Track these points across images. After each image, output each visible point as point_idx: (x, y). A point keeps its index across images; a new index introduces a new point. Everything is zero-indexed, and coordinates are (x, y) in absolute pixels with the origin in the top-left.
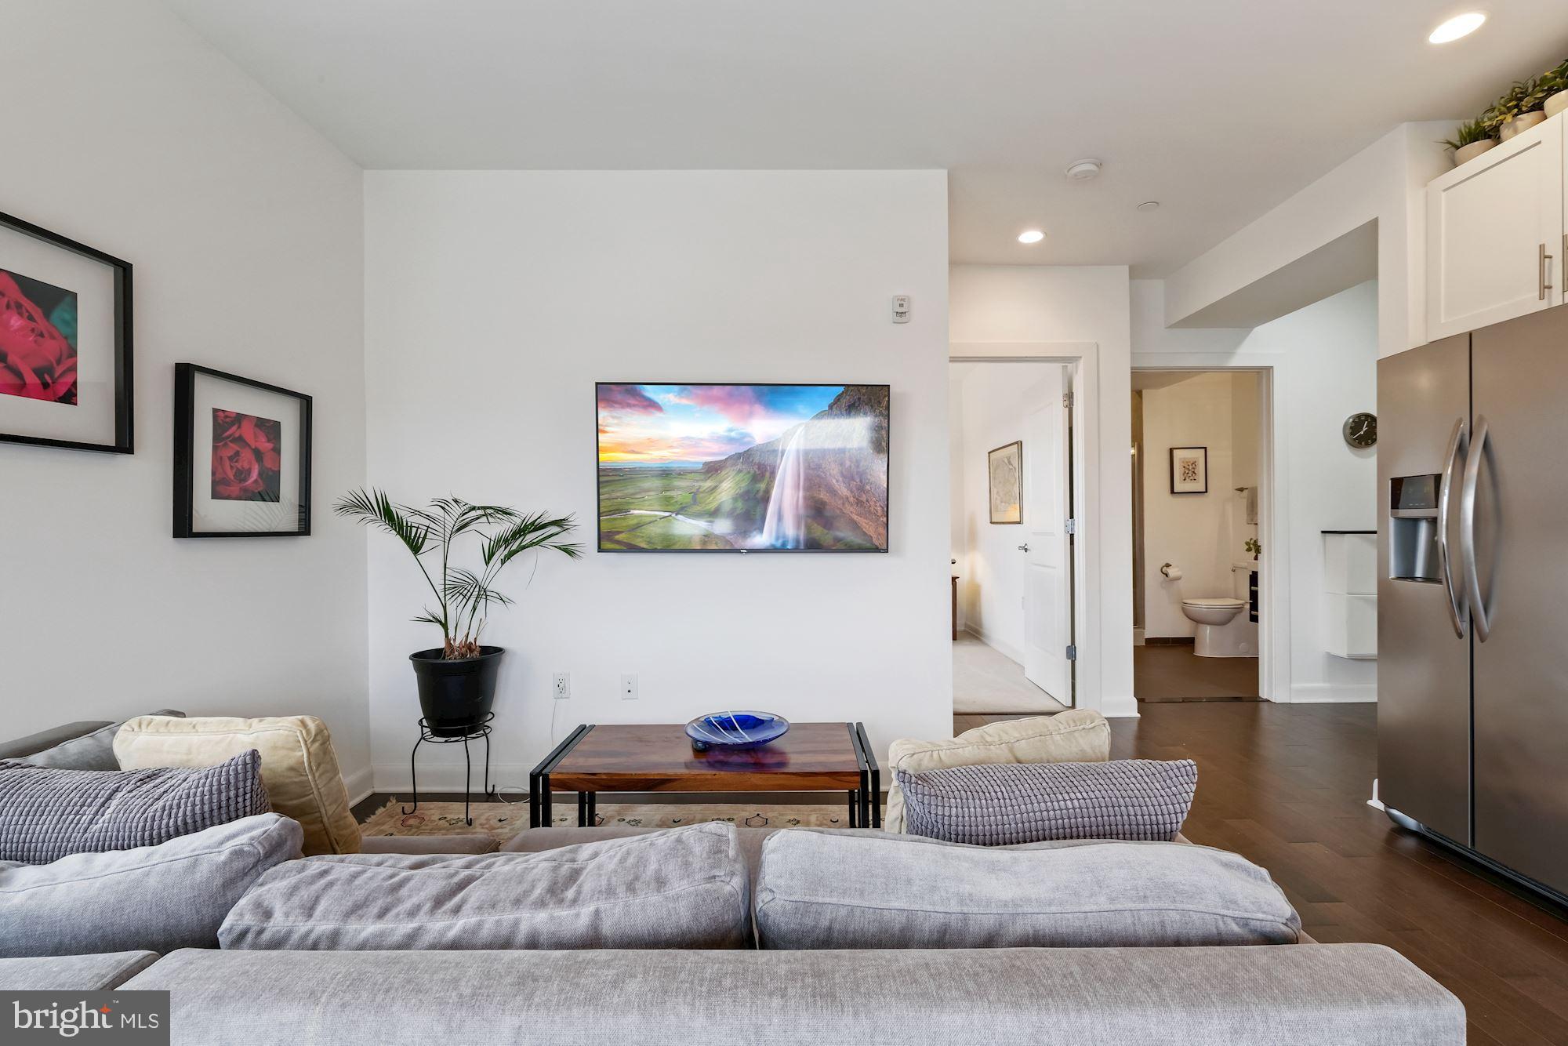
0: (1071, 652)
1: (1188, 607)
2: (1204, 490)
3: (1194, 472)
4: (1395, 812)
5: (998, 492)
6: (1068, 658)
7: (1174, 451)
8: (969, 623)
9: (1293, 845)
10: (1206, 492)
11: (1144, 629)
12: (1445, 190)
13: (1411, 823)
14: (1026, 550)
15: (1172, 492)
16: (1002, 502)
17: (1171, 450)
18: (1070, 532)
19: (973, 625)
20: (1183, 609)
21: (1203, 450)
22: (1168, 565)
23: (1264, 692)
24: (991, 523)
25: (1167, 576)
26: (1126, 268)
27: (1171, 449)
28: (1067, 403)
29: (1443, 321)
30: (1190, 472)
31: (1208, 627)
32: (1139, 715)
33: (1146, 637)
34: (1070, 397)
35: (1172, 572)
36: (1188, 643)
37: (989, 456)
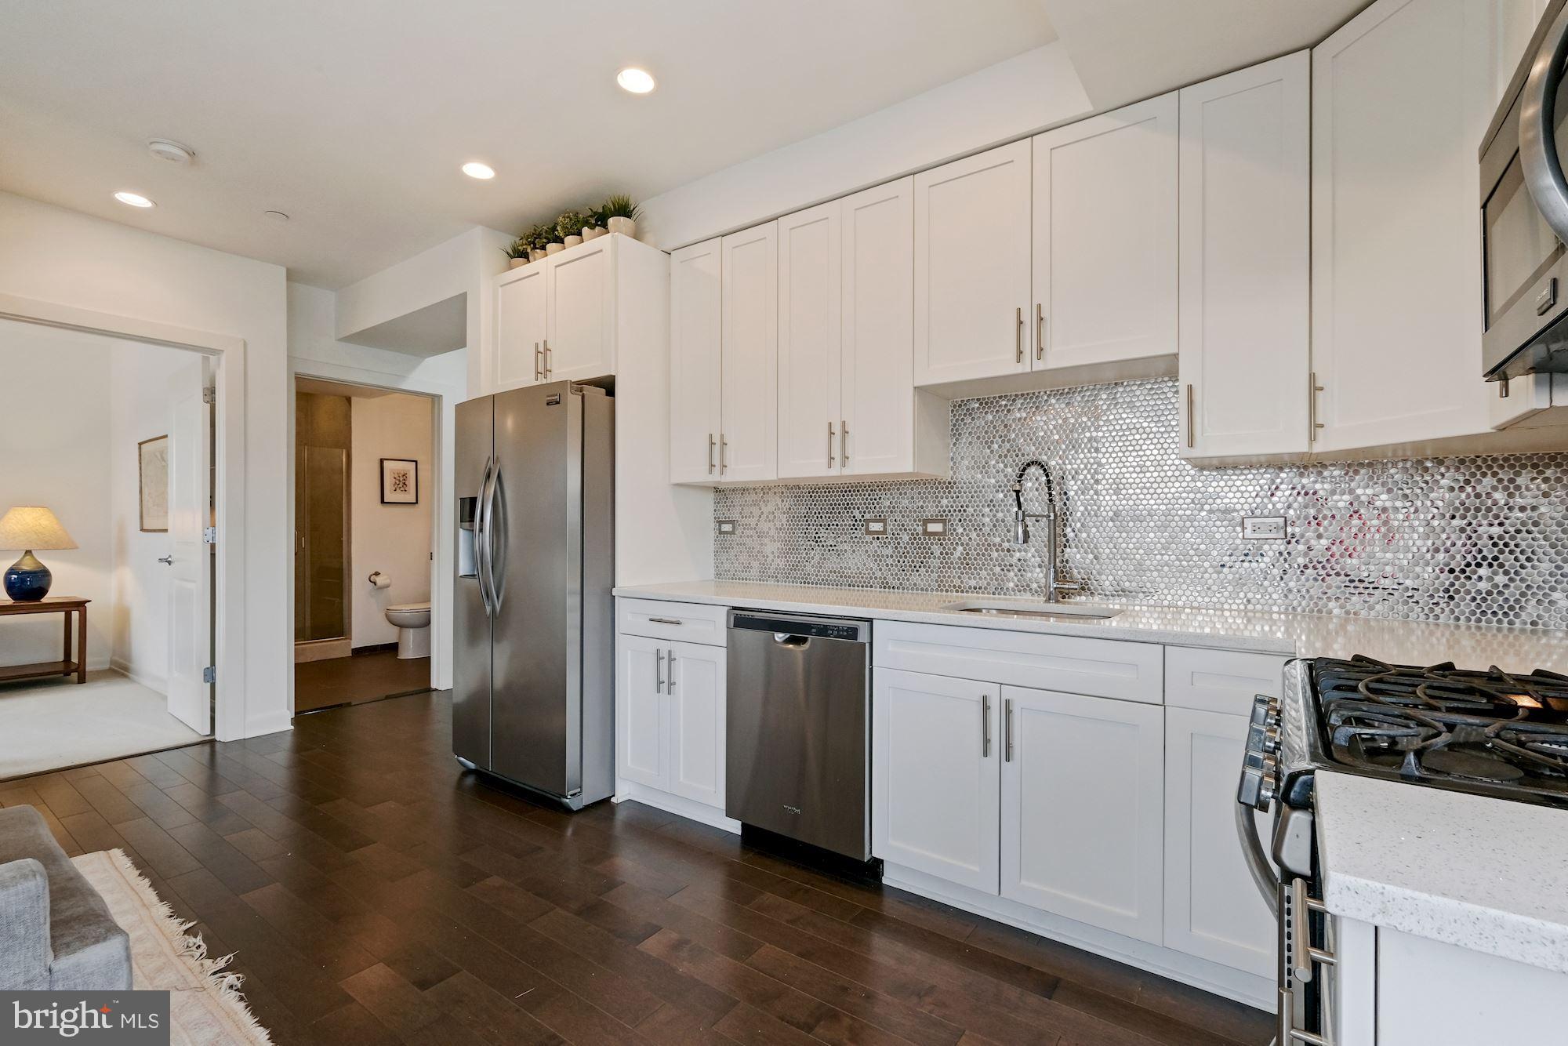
0: (210, 675)
1: (390, 613)
2: (415, 501)
3: (404, 484)
4: (462, 759)
5: (149, 493)
6: (206, 681)
7: (385, 462)
8: (116, 658)
9: (367, 809)
10: (417, 503)
11: (351, 639)
12: (502, 286)
13: (471, 765)
14: (170, 563)
15: (383, 502)
16: (154, 506)
17: (382, 461)
18: (211, 542)
19: (121, 661)
20: (386, 615)
21: (414, 463)
22: (377, 574)
23: (434, 684)
24: (142, 530)
25: (375, 583)
26: (284, 271)
27: (381, 459)
28: (208, 398)
29: (499, 383)
30: (401, 483)
31: (412, 630)
32: (293, 727)
33: (353, 647)
34: (210, 394)
35: (380, 580)
36: (393, 648)
37: (140, 448)
